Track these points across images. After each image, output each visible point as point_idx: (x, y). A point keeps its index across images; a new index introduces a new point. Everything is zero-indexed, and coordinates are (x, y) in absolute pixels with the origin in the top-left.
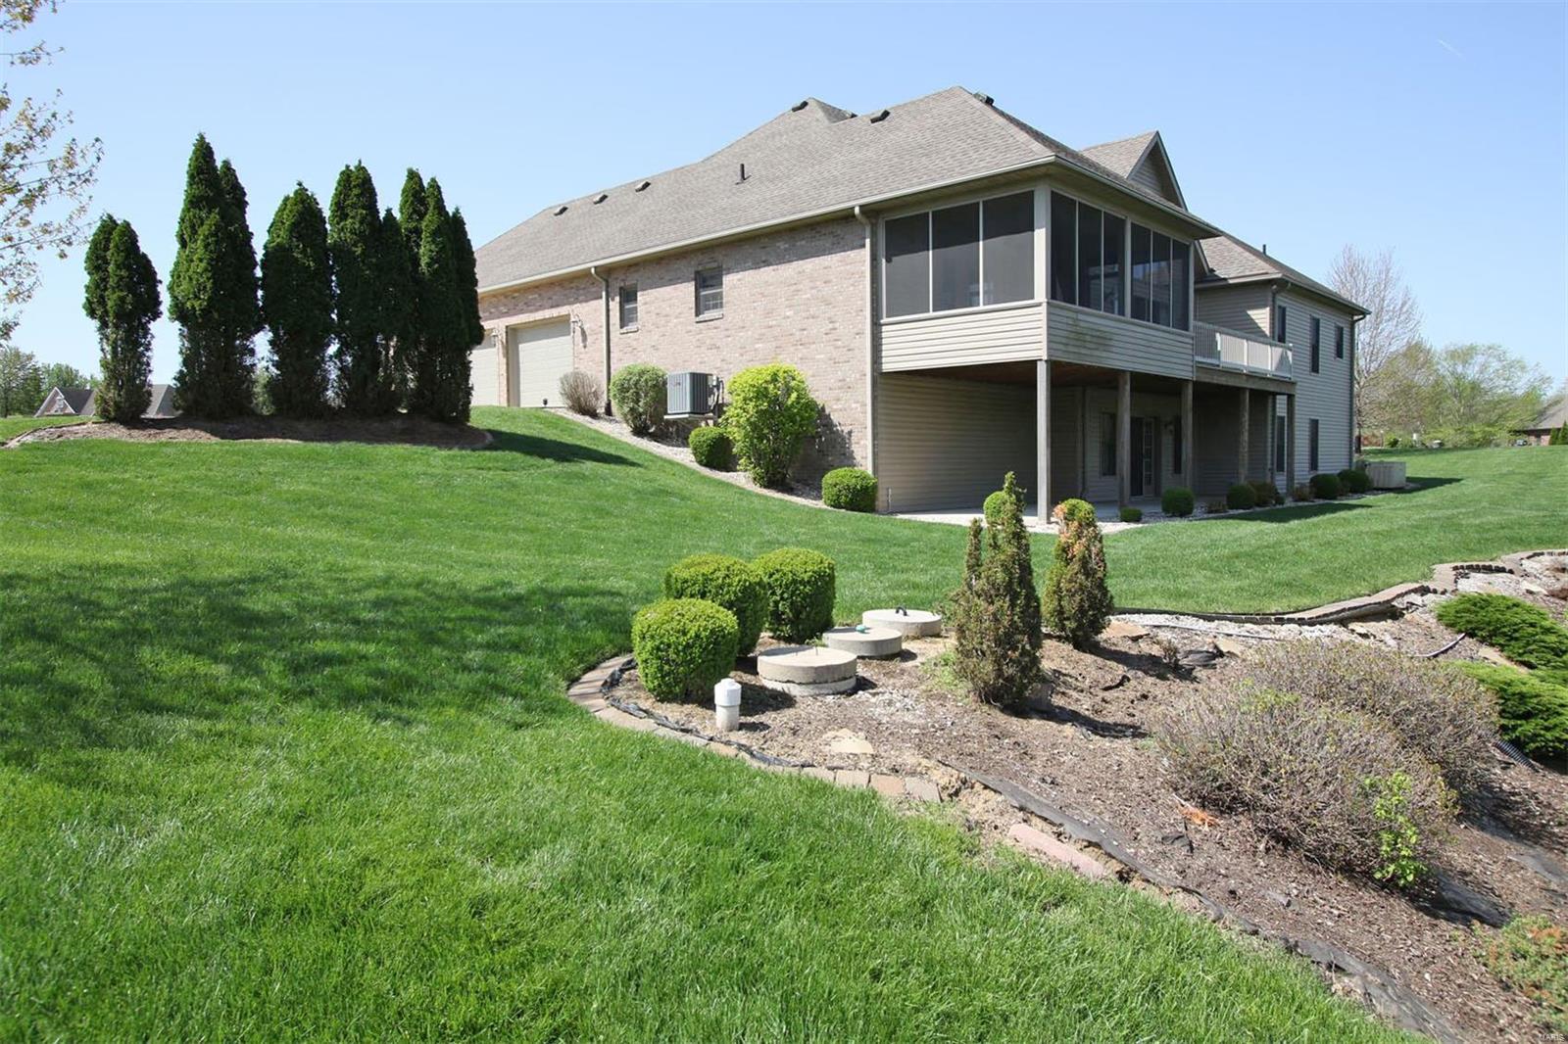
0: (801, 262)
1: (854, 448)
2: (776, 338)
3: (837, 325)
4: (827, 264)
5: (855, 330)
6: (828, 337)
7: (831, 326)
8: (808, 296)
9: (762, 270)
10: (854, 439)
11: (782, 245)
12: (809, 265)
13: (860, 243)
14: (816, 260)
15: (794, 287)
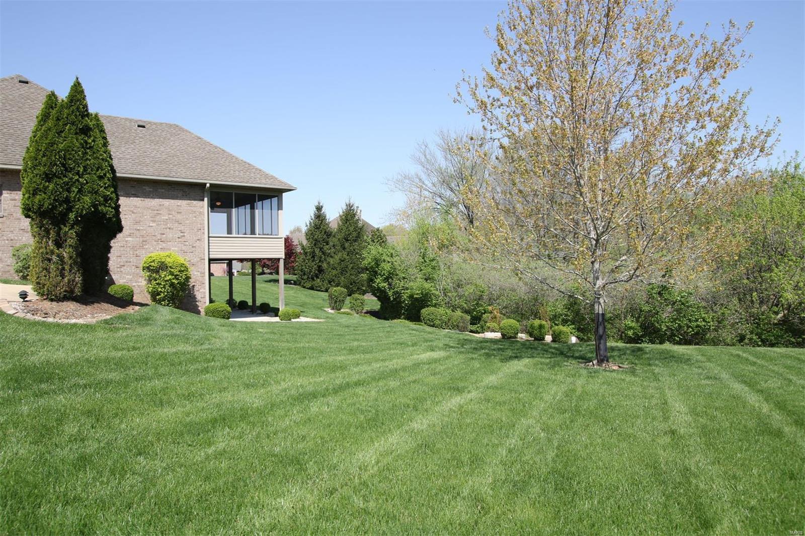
0: (161, 200)
1: (196, 293)
2: (143, 236)
3: (186, 234)
4: (179, 204)
5: (197, 238)
6: (180, 240)
7: (182, 234)
8: (167, 218)
9: (131, 198)
10: (196, 289)
11: (148, 189)
12: (167, 202)
13: (201, 198)
14: (172, 201)
15: (156, 212)
